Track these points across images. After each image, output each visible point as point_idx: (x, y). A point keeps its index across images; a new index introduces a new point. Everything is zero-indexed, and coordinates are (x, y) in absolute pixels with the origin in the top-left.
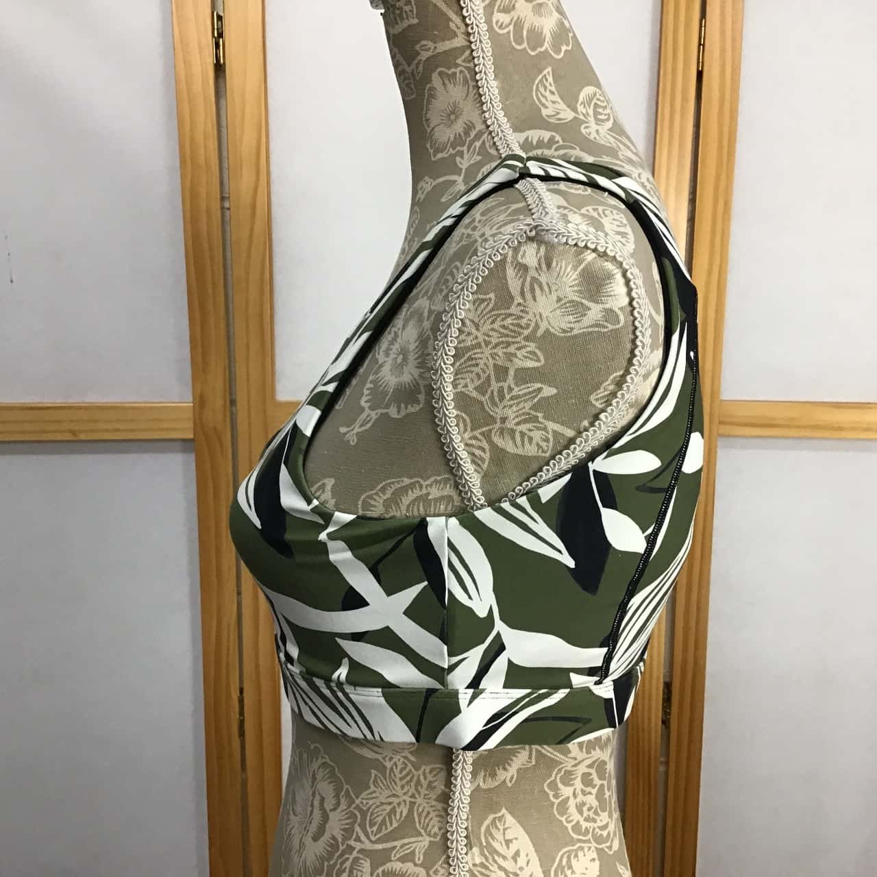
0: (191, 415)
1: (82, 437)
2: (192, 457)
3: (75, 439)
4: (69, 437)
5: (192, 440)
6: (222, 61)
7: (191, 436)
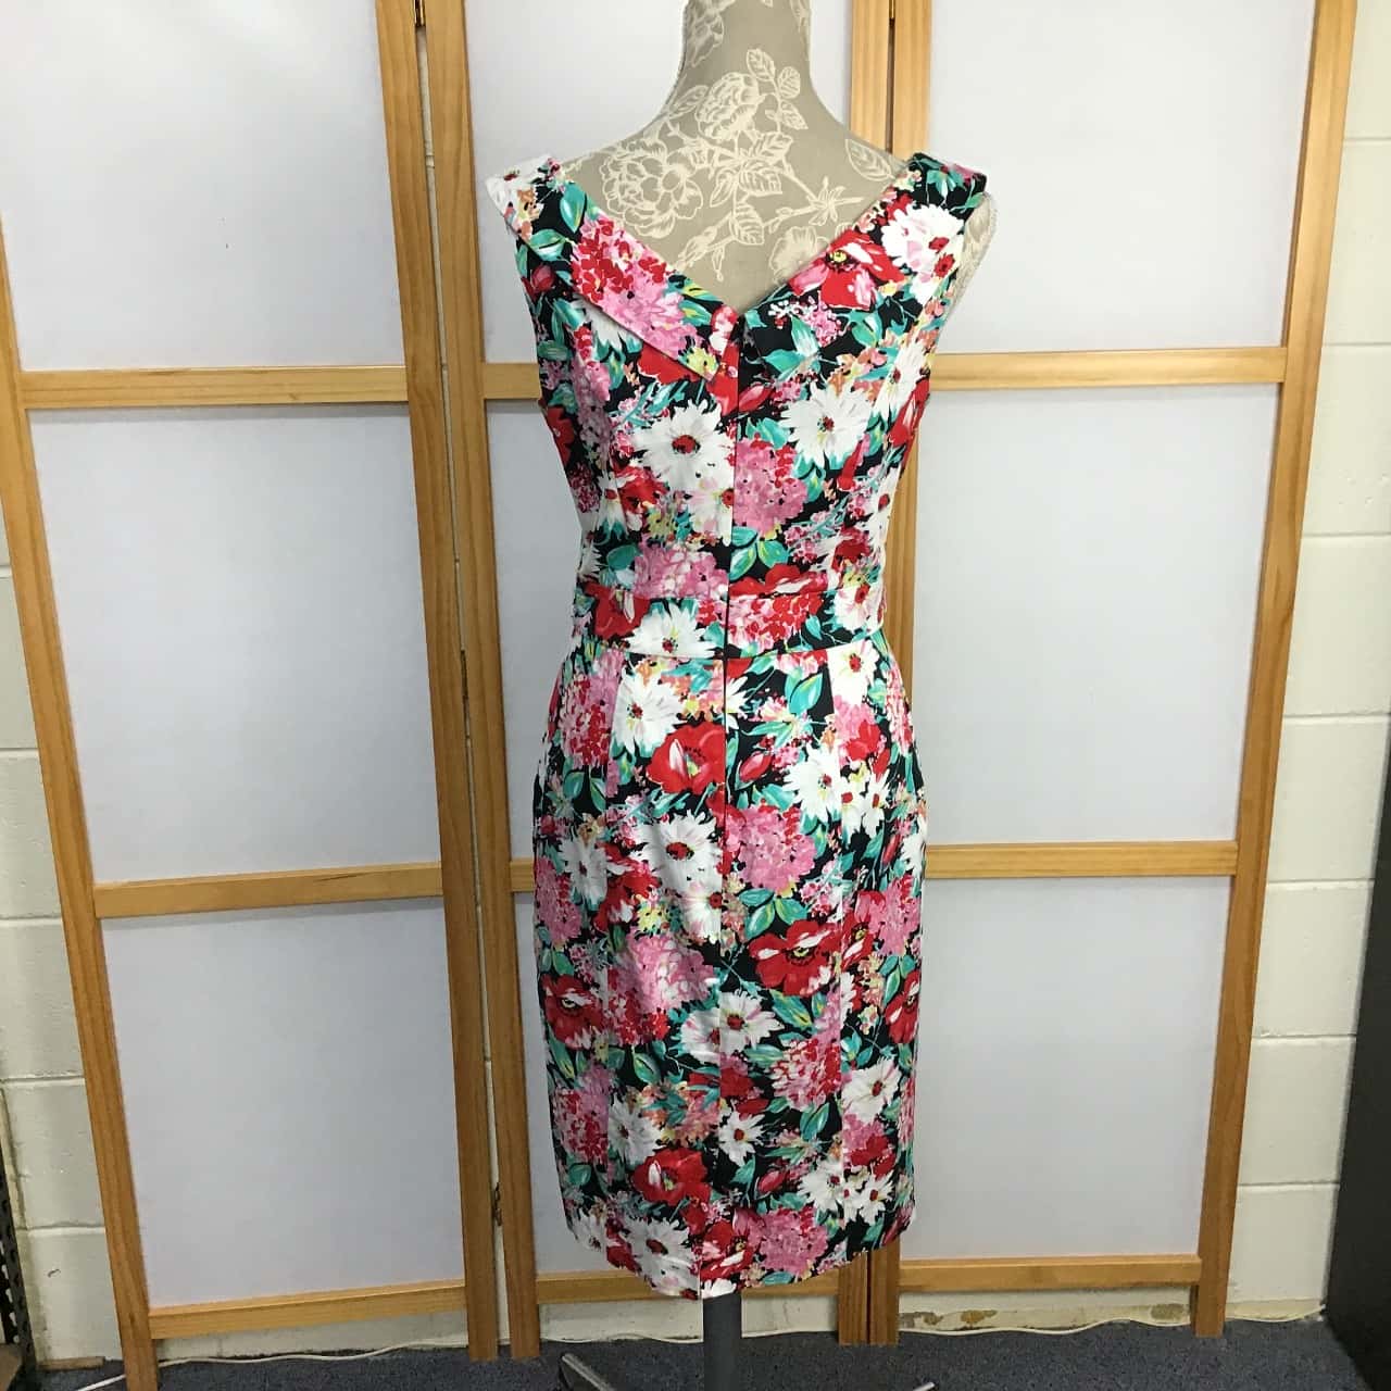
0: (403, 378)
1: (303, 400)
2: (407, 420)
3: (295, 402)
4: (290, 401)
5: (407, 402)
6: (422, 22)
7: (406, 399)
